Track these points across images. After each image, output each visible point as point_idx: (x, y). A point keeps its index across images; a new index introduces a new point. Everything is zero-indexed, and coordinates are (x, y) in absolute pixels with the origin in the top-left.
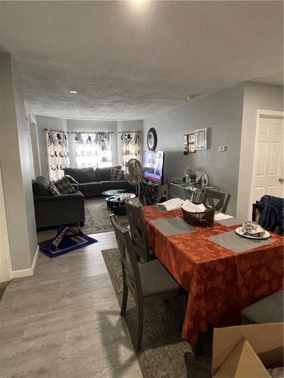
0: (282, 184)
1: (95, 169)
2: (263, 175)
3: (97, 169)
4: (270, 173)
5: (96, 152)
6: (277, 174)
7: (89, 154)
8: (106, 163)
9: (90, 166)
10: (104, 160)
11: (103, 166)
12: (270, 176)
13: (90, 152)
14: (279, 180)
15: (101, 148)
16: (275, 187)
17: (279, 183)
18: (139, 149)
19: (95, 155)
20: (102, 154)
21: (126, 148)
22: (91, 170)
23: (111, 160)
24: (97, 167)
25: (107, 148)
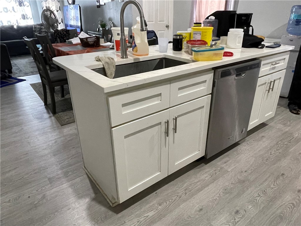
0: (168, 29)
1: (15, 27)
2: (153, 22)
3: (18, 27)
4: (159, 21)
5: (13, 8)
6: (163, 21)
7: (5, 10)
8: (26, 20)
9: (9, 24)
10: (24, 17)
11: (24, 23)
12: (158, 23)
13: (6, 8)
14: (166, 27)
15: (17, 4)
16: (163, 32)
17: (166, 29)
18: (59, 5)
19: (12, 11)
20: (20, 10)
21: (46, 4)
22: (12, 27)
23: (31, 17)
24: (17, 24)
25: (24, 4)
